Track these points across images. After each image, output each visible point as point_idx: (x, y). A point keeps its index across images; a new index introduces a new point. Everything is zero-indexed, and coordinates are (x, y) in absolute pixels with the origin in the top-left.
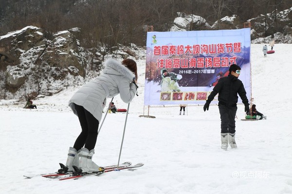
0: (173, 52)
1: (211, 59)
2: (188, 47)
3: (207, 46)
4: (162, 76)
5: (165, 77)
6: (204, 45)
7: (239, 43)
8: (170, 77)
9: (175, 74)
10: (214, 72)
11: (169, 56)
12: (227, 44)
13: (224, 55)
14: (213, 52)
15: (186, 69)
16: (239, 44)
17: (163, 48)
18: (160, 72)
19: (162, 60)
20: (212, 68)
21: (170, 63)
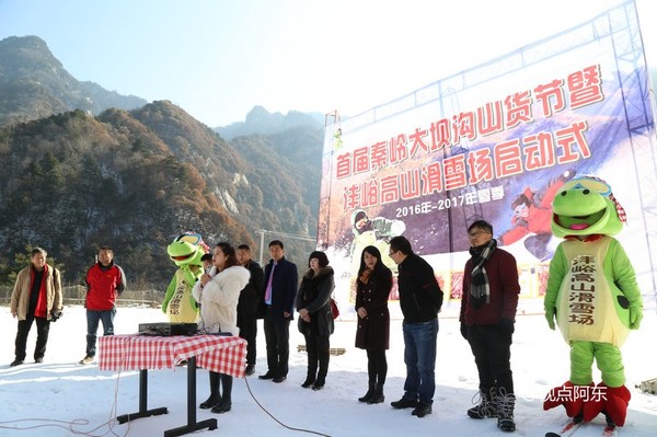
0: (379, 160)
1: (485, 153)
2: (418, 135)
3: (470, 114)
4: (355, 232)
5: (360, 232)
6: (462, 116)
7: (591, 69)
8: (373, 232)
9: (387, 221)
10: (501, 196)
11: (372, 172)
12: (540, 88)
13: (533, 128)
14: (491, 129)
15: (412, 203)
16: (592, 73)
17: (355, 155)
18: (349, 219)
19: (354, 188)
20: (495, 183)
21: (373, 192)
